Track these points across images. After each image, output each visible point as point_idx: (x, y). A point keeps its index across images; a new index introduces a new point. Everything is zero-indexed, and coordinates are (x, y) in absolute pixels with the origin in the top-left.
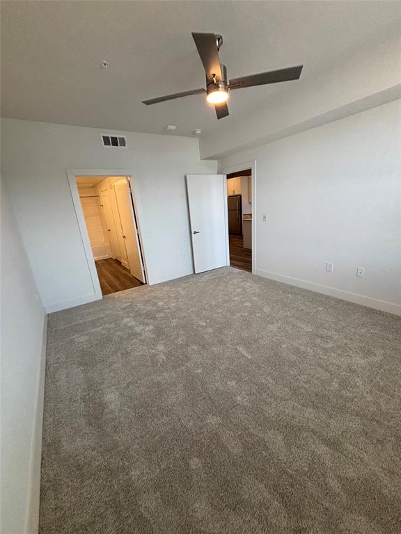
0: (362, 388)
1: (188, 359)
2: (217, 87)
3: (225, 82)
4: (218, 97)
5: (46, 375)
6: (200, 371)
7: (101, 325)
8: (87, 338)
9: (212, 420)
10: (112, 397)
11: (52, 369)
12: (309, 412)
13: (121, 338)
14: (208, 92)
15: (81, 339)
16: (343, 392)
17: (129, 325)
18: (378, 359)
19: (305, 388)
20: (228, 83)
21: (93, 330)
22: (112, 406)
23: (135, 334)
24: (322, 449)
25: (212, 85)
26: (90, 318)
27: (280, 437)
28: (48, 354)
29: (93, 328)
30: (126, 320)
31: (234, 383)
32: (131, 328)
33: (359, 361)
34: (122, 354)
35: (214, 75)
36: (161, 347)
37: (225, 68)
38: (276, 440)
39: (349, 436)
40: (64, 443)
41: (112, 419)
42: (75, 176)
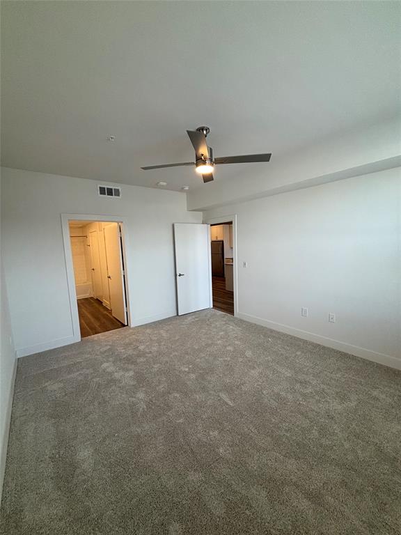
0: (340, 435)
1: (169, 408)
2: (204, 163)
3: (211, 160)
4: (205, 169)
5: (11, 430)
6: (181, 421)
7: (78, 371)
8: (62, 385)
9: (194, 477)
10: (85, 455)
11: (17, 423)
12: (292, 465)
13: (99, 385)
14: (197, 165)
15: (53, 386)
16: (323, 441)
17: (108, 370)
18: (353, 404)
19: (287, 438)
20: (214, 160)
21: (69, 377)
22: (85, 466)
23: (114, 381)
24: (304, 504)
25: (200, 160)
26: (66, 363)
27: (264, 493)
28: (14, 405)
29: (69, 373)
30: (105, 365)
31: (216, 433)
32: (111, 374)
33: (336, 406)
34: (99, 403)
35: (202, 155)
36: (141, 395)
37: (211, 149)
38: (259, 496)
39: (330, 487)
40: (27, 513)
41: (84, 481)
42: (69, 220)
